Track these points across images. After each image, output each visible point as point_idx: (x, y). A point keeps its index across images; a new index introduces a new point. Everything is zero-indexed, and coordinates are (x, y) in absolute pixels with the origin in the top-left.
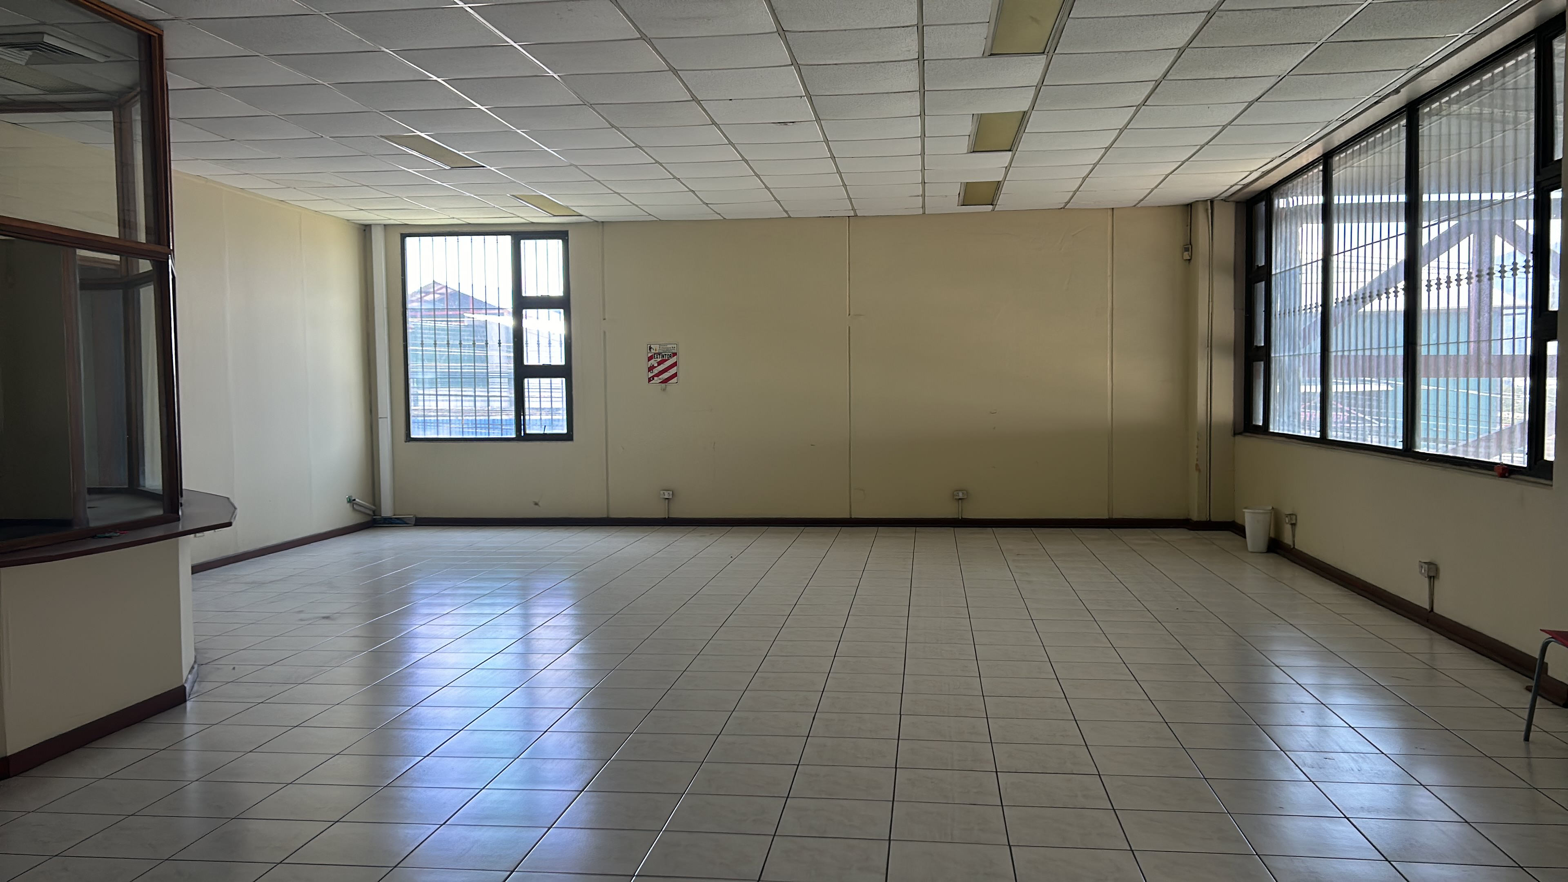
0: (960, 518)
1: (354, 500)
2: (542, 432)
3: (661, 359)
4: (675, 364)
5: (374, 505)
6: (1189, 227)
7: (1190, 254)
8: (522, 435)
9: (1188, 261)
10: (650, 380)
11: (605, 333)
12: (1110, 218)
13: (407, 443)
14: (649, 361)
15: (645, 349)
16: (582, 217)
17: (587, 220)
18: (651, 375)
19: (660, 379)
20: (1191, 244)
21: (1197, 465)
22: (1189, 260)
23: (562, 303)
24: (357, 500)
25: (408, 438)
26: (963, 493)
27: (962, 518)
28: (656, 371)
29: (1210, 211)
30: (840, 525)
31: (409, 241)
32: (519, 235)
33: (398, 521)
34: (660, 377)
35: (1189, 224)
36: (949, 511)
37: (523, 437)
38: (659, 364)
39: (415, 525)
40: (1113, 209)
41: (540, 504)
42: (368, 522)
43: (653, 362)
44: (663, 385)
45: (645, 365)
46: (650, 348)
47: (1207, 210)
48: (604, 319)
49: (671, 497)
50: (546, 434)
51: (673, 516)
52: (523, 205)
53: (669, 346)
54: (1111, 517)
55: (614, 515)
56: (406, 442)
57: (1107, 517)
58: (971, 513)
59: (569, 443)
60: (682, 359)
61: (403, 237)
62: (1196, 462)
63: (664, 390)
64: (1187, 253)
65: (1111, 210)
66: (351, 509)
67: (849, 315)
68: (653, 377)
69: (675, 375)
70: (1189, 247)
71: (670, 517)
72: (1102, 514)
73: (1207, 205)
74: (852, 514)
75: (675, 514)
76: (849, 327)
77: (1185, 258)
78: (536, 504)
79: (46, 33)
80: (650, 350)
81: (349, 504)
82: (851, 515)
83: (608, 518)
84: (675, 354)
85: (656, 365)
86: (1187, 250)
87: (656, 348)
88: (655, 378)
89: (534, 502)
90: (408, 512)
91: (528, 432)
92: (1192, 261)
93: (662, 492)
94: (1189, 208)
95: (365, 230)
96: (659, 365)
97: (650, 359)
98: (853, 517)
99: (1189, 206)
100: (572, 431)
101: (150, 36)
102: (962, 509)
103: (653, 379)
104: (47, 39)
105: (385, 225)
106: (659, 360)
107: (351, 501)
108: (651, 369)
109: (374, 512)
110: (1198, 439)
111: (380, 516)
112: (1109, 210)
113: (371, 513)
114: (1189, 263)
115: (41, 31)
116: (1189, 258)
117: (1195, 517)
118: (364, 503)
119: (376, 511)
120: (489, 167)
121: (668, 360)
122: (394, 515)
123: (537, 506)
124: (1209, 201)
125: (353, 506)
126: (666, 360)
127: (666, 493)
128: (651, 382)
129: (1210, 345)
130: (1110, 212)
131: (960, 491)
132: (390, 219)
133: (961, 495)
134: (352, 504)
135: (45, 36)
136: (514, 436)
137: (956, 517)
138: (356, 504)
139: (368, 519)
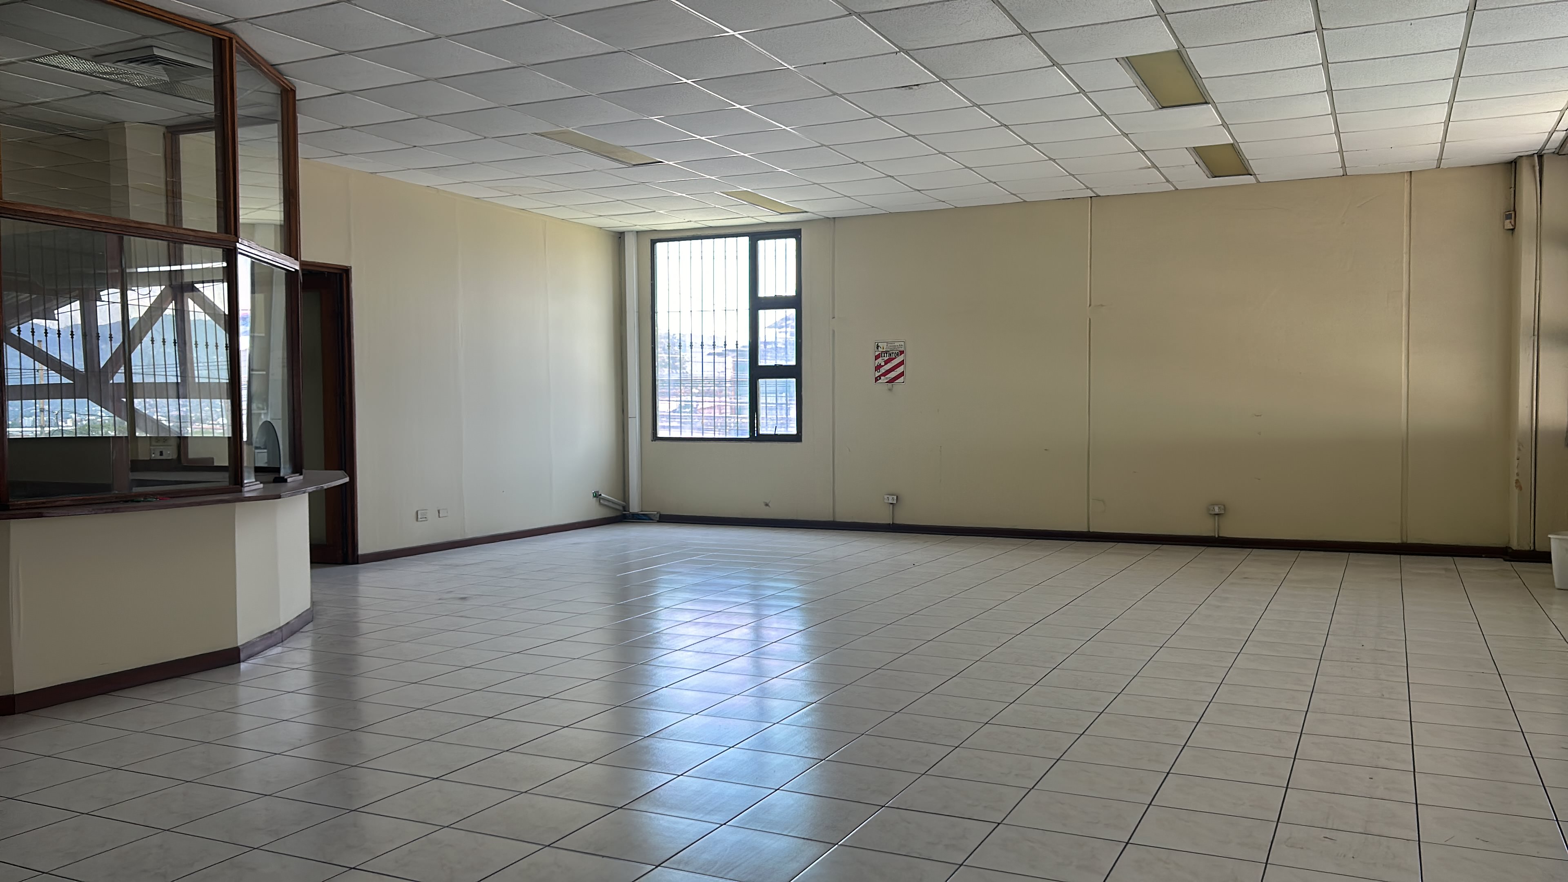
0: (1217, 536)
1: (600, 495)
2: (773, 433)
3: (888, 358)
4: (902, 363)
5: (624, 501)
6: (1512, 190)
7: (1513, 223)
8: (756, 435)
9: (1511, 232)
10: (876, 380)
11: (834, 331)
12: (1407, 185)
13: (654, 442)
14: (875, 360)
15: (873, 347)
16: (808, 213)
17: (816, 217)
18: (877, 374)
19: (887, 379)
20: (1514, 210)
21: (1517, 481)
22: (1513, 230)
23: (793, 302)
24: (602, 495)
25: (655, 438)
26: (1219, 508)
27: (1219, 536)
28: (883, 370)
29: (1537, 168)
30: (1075, 539)
31: (659, 246)
32: (756, 236)
33: (644, 518)
34: (886, 376)
35: (1513, 186)
36: (1205, 529)
37: (756, 437)
38: (886, 362)
39: (658, 522)
40: (1411, 172)
41: (770, 505)
42: (617, 517)
43: (880, 361)
44: (890, 384)
45: (873, 363)
46: (878, 347)
47: (1534, 167)
48: (834, 318)
49: (895, 502)
50: (777, 435)
51: (897, 522)
52: (740, 203)
53: (896, 344)
54: (1405, 540)
55: (841, 518)
56: (652, 441)
57: (1399, 541)
58: (1229, 531)
59: (798, 444)
60: (910, 358)
61: (653, 242)
62: (1516, 478)
63: (890, 390)
64: (1509, 221)
65: (1409, 174)
66: (598, 503)
67: (1090, 305)
68: (880, 377)
69: (902, 374)
70: (1511, 213)
71: (895, 522)
72: (1393, 537)
73: (1534, 160)
74: (1091, 528)
75: (900, 520)
76: (1090, 319)
77: (1506, 228)
78: (767, 505)
79: (155, 46)
80: (877, 348)
81: (595, 498)
82: (1089, 528)
83: (834, 521)
84: (902, 352)
85: (883, 364)
86: (1508, 217)
87: (884, 347)
88: (882, 378)
89: (764, 502)
90: (651, 510)
91: (761, 432)
92: (1516, 230)
93: (886, 497)
94: (1512, 166)
95: (619, 237)
96: (886, 364)
97: (877, 357)
98: (1091, 530)
99: (1513, 164)
100: (801, 432)
101: (221, 39)
102: (1218, 526)
103: (880, 379)
104: (157, 52)
105: (637, 232)
106: (886, 358)
107: (597, 495)
108: (878, 368)
109: (624, 507)
110: (1519, 449)
111: (629, 511)
112: (1406, 174)
113: (621, 508)
114: (1512, 233)
115: (148, 44)
116: (1512, 227)
117: (1515, 546)
118: (616, 500)
119: (625, 508)
120: (667, 162)
121: (896, 358)
122: (642, 511)
123: (767, 507)
124: (1536, 156)
125: (600, 501)
126: (893, 359)
127: (890, 497)
128: (878, 382)
129: (1537, 334)
130: (1407, 177)
131: (1217, 505)
132: (636, 225)
133: (1217, 510)
134: (598, 499)
135: (155, 49)
136: (748, 436)
137: (1212, 534)
138: (602, 499)
139: (618, 514)
